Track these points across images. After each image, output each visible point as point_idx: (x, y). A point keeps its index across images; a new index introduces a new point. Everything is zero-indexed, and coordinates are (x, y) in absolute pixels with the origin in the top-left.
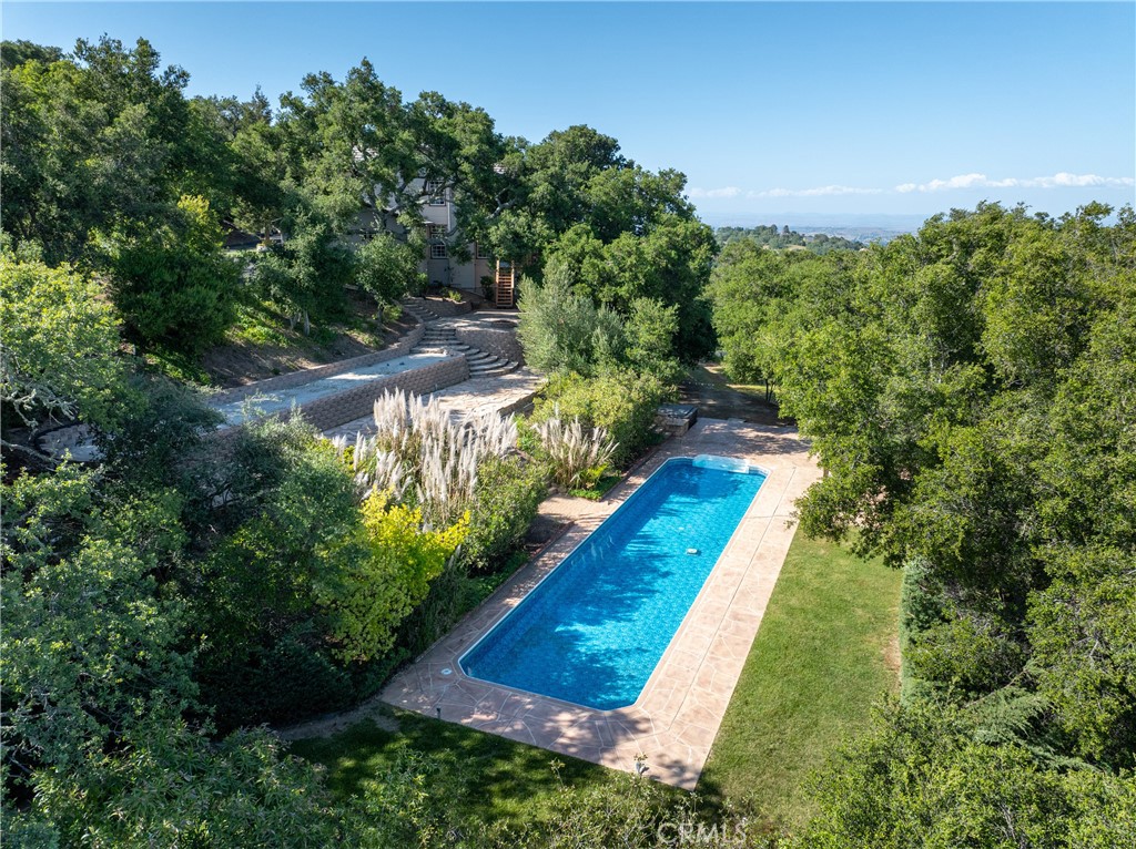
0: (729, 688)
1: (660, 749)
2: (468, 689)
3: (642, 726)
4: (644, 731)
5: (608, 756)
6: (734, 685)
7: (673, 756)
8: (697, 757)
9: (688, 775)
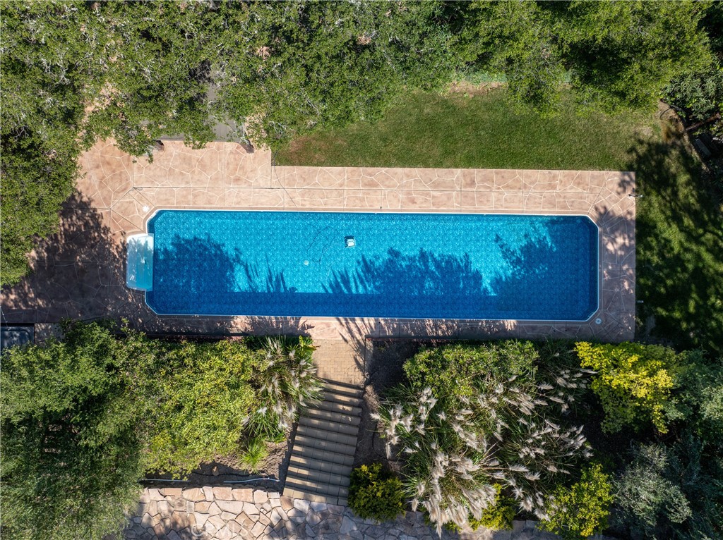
0: (549, 172)
1: (614, 194)
2: (608, 302)
3: (602, 211)
4: (605, 208)
5: (629, 217)
6: (546, 171)
7: (616, 187)
8: (613, 177)
9: (627, 178)
